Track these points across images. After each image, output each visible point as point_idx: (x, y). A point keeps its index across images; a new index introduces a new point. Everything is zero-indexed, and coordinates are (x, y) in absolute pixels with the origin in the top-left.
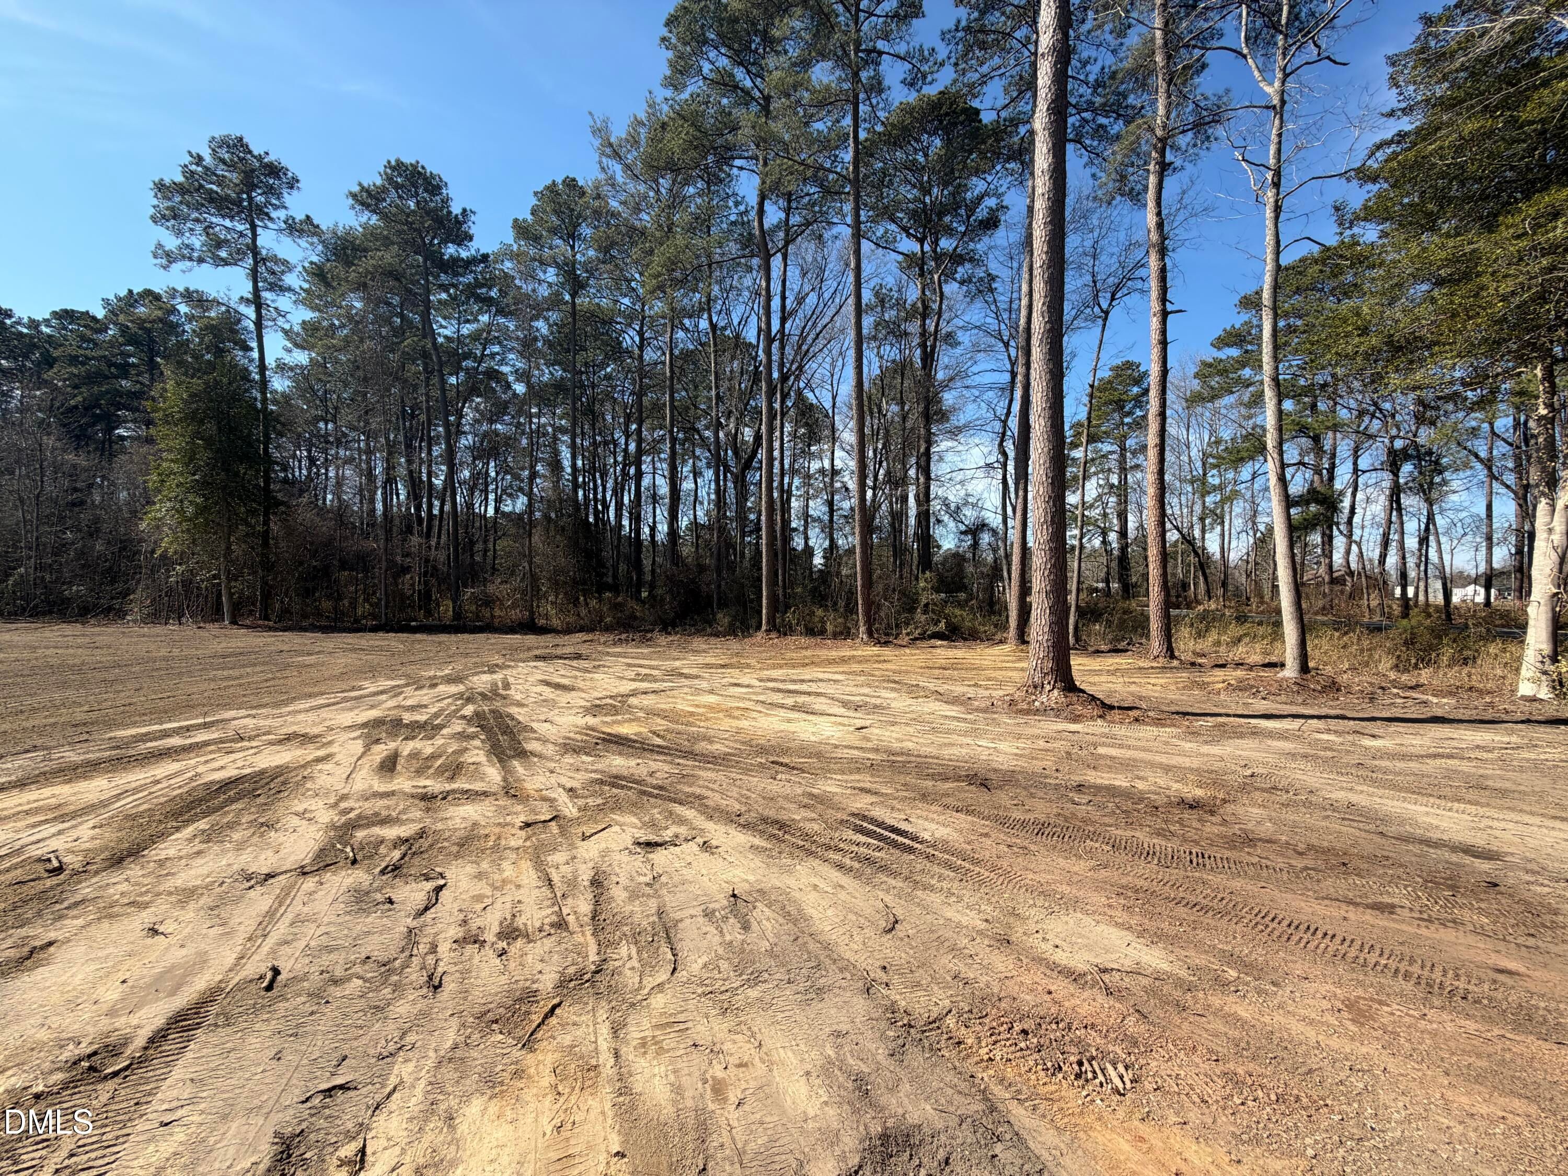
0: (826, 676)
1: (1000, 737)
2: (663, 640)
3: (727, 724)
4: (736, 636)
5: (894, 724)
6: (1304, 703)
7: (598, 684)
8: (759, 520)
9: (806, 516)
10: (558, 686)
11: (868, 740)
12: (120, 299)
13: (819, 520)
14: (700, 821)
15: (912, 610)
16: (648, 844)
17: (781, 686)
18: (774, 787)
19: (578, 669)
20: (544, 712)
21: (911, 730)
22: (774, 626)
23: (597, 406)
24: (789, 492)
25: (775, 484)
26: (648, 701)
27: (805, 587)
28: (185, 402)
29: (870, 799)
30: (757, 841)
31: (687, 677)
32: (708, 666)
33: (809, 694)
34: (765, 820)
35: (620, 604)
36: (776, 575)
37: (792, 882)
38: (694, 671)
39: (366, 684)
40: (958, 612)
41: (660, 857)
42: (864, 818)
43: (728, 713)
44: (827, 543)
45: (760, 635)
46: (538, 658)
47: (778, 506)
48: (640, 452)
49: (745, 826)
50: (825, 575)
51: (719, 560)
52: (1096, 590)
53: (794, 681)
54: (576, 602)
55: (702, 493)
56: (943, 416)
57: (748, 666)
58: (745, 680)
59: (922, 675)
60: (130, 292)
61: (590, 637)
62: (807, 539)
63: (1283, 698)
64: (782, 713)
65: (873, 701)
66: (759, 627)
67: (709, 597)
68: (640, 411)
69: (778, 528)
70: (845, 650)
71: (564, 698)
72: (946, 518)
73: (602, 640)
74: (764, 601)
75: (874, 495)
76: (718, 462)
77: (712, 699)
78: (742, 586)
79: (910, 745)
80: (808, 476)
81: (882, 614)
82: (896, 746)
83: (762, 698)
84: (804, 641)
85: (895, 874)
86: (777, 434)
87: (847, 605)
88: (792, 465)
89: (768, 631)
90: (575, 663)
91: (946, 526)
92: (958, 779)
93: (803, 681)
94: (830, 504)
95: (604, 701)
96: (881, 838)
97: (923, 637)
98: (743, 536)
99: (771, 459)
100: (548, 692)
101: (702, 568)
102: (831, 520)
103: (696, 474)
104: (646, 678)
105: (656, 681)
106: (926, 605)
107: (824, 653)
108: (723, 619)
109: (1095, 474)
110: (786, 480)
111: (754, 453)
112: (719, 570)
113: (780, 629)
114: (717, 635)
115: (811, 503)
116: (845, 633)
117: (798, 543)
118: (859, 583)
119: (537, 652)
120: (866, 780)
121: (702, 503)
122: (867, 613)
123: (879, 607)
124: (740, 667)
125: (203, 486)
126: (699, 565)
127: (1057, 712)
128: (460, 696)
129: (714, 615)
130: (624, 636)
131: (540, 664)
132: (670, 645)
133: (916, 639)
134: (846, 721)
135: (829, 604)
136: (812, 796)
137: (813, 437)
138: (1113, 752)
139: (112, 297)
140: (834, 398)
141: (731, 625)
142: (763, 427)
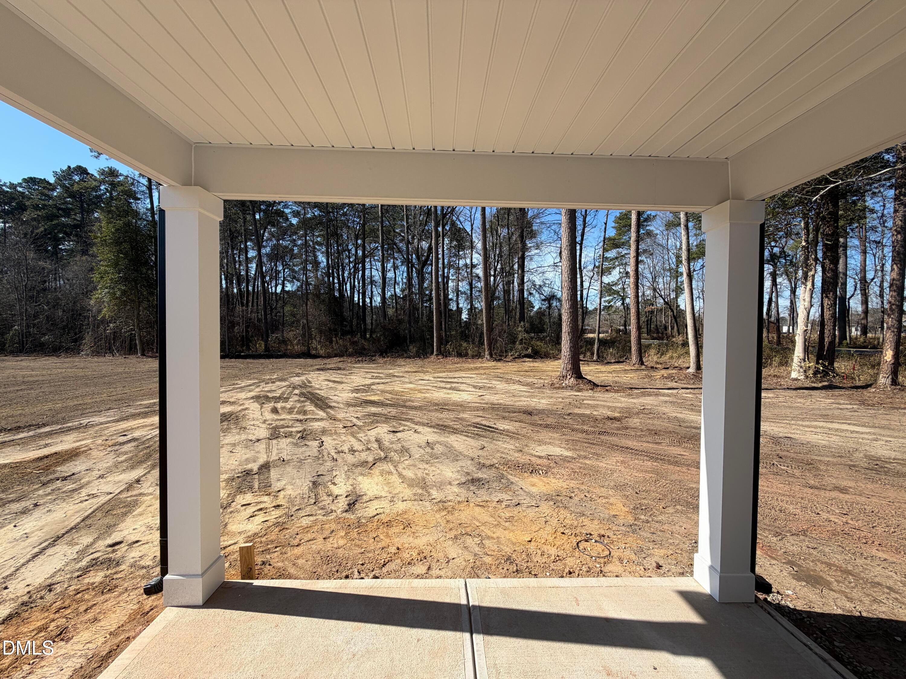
0: (467, 375)
1: (543, 398)
2: (381, 360)
3: (419, 395)
4: (420, 357)
5: (496, 394)
6: (694, 383)
7: (355, 380)
8: (431, 294)
9: (458, 292)
10: (334, 382)
11: (484, 400)
12: (63, 171)
13: (465, 293)
14: (413, 426)
15: (514, 343)
16: (394, 432)
17: (445, 380)
18: (442, 416)
19: (343, 375)
20: (332, 392)
21: (503, 396)
22: (440, 352)
23: (339, 231)
24: (448, 277)
25: (440, 273)
26: (381, 387)
27: (457, 331)
28: (113, 233)
29: (481, 419)
30: (435, 430)
31: (397, 377)
32: (407, 372)
33: (458, 383)
34: (438, 425)
35: (356, 342)
36: (441, 325)
37: (449, 440)
38: (401, 374)
39: (239, 382)
40: (538, 343)
41: (399, 435)
42: (478, 424)
43: (420, 391)
44: (469, 307)
45: (433, 358)
46: (318, 370)
47: (441, 287)
48: (364, 256)
49: (431, 427)
50: (467, 324)
51: (410, 317)
52: (620, 330)
53: (451, 378)
54: (331, 342)
55: (399, 279)
56: (533, 235)
57: (428, 372)
58: (426, 378)
59: (514, 374)
60: (69, 167)
61: (342, 359)
62: (458, 304)
63: (685, 382)
64: (445, 391)
65: (488, 385)
66: (432, 353)
67: (405, 338)
68: (364, 234)
69: (442, 298)
70: (478, 364)
71: (340, 387)
72: (534, 292)
73: (349, 361)
74: (435, 339)
75: (495, 280)
76: (408, 262)
77: (411, 386)
78: (423, 331)
79: (502, 401)
80: (458, 269)
81: (498, 345)
82: (496, 402)
83: (435, 385)
84: (456, 359)
85: (486, 438)
86: (441, 245)
87: (480, 341)
88: (449, 262)
89: (437, 355)
90: (339, 372)
91: (534, 297)
92: (520, 412)
93: (455, 378)
94: (471, 284)
95: (359, 388)
96: (483, 429)
97: (519, 357)
98: (423, 302)
99: (437, 259)
100: (331, 384)
101: (400, 322)
102: (471, 293)
103: (395, 268)
104: (377, 378)
105: (383, 379)
106: (522, 340)
107: (466, 365)
108: (413, 349)
109: (618, 266)
110: (446, 270)
111: (428, 256)
112: (410, 322)
113: (444, 354)
114: (409, 357)
115: (460, 284)
116: (478, 356)
117: (453, 306)
118: (485, 329)
119: (317, 367)
120: (480, 413)
121: (398, 284)
122: (490, 345)
123: (496, 341)
124: (424, 372)
125: (125, 280)
126: (398, 320)
127: (572, 388)
128: (289, 386)
129: (408, 347)
130: (360, 359)
131: (321, 372)
132: (385, 363)
133: (516, 358)
134: (474, 393)
135: (470, 340)
136: (457, 418)
137: (460, 247)
138: (590, 402)
139: (59, 170)
140: (472, 225)
141: (417, 352)
142: (433, 242)
